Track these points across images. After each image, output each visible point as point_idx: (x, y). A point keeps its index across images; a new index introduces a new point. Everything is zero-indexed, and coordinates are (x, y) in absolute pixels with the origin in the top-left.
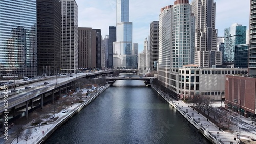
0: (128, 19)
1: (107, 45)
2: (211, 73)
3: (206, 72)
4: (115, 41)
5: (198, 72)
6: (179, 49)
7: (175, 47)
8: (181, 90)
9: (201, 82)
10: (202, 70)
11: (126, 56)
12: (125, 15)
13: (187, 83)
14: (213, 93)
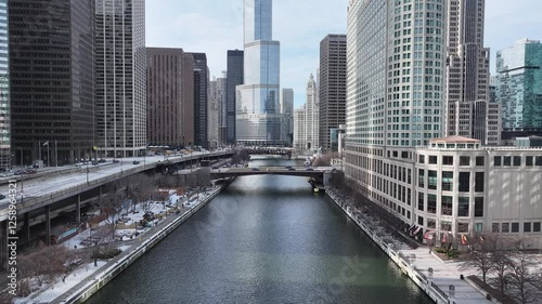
0: (270, 34)
1: (223, 93)
2: (523, 165)
3: (507, 161)
4: (242, 83)
5: (480, 161)
6: (410, 91)
7: (401, 85)
8: (425, 214)
9: (491, 192)
10: (494, 154)
11: (265, 116)
12: (264, 25)
13: (446, 193)
14: (527, 227)
